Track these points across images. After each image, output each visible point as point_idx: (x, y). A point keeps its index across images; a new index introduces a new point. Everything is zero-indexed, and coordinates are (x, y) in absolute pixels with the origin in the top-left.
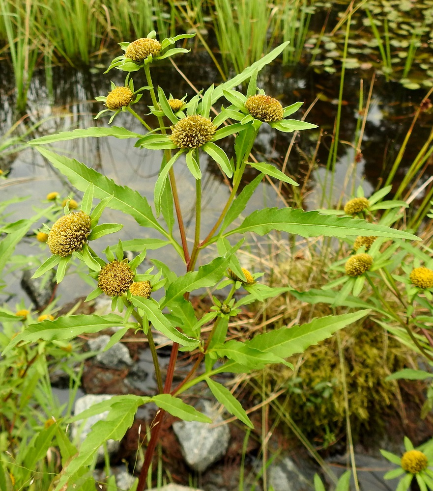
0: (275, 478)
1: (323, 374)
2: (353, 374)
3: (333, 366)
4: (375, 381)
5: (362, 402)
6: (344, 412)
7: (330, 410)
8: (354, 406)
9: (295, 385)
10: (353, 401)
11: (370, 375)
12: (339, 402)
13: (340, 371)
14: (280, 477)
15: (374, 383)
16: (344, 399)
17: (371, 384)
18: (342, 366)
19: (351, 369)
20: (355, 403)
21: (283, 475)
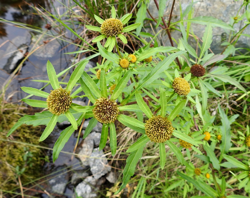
0: (57, 190)
1: (18, 154)
2: (22, 138)
3: (15, 147)
4: (27, 128)
5: (35, 138)
6: (38, 148)
7: (35, 155)
8: (36, 142)
9: (20, 170)
10: (34, 142)
11: (24, 130)
12: (33, 150)
13: (19, 144)
14: (58, 187)
15: (28, 130)
16: (32, 146)
17: (28, 131)
18: (17, 142)
19: (19, 138)
20: (35, 141)
21: (57, 186)
